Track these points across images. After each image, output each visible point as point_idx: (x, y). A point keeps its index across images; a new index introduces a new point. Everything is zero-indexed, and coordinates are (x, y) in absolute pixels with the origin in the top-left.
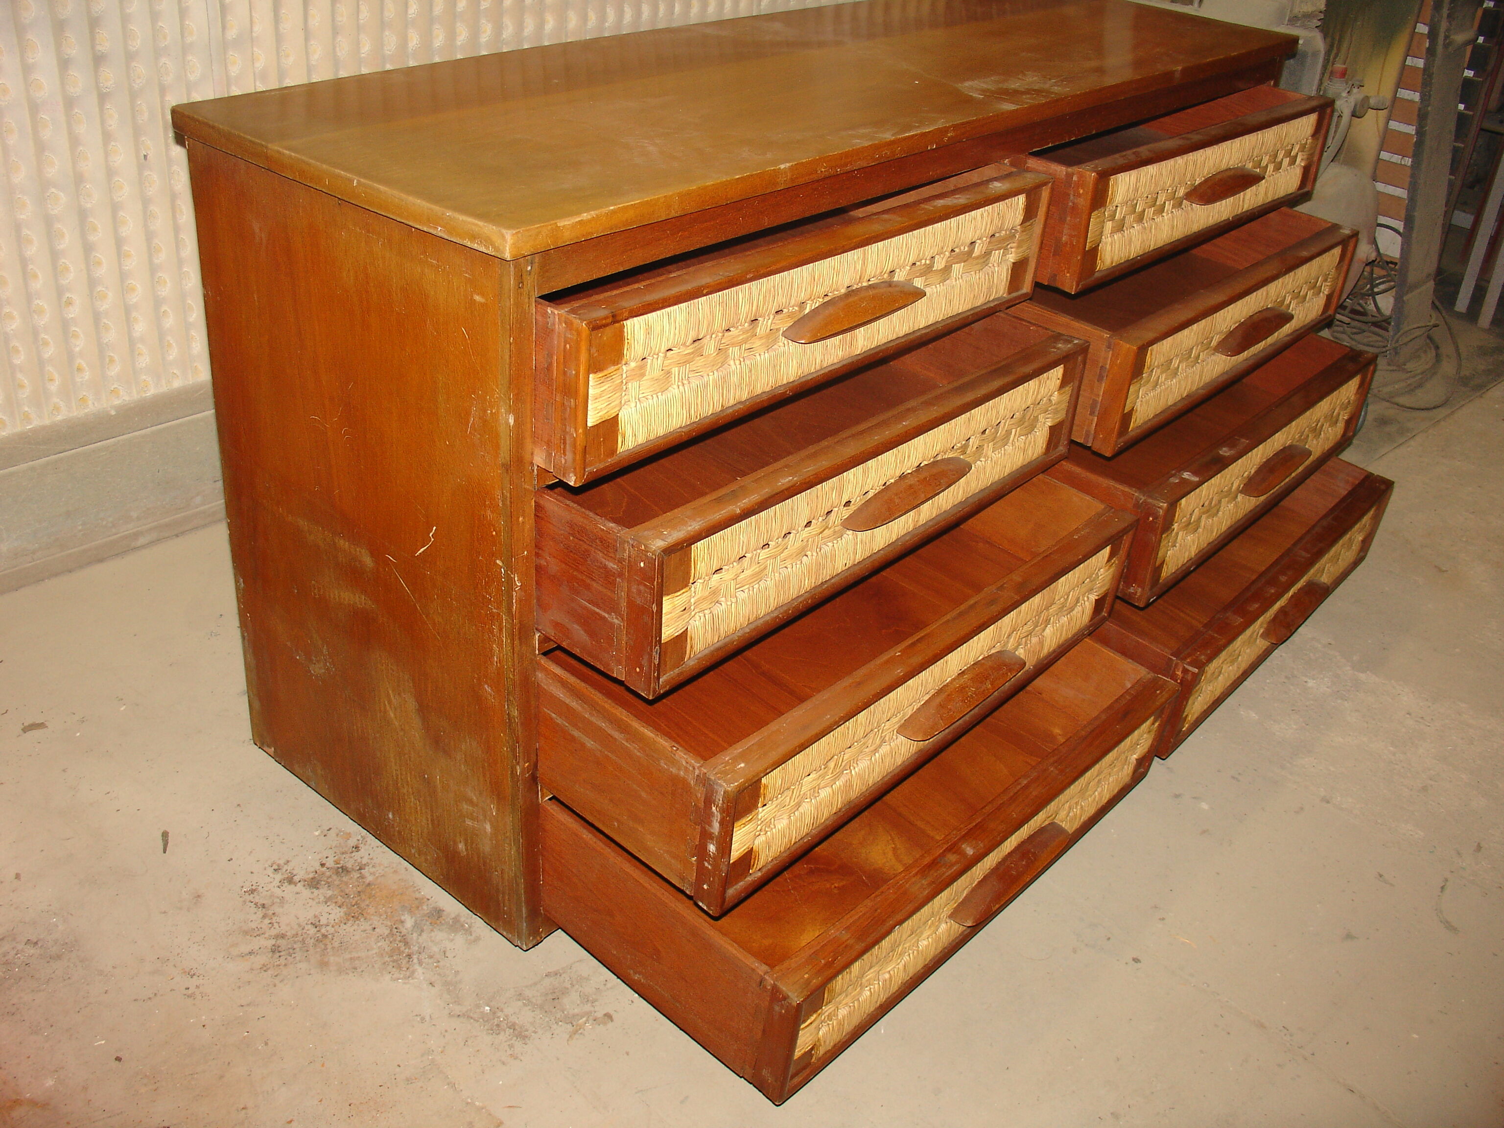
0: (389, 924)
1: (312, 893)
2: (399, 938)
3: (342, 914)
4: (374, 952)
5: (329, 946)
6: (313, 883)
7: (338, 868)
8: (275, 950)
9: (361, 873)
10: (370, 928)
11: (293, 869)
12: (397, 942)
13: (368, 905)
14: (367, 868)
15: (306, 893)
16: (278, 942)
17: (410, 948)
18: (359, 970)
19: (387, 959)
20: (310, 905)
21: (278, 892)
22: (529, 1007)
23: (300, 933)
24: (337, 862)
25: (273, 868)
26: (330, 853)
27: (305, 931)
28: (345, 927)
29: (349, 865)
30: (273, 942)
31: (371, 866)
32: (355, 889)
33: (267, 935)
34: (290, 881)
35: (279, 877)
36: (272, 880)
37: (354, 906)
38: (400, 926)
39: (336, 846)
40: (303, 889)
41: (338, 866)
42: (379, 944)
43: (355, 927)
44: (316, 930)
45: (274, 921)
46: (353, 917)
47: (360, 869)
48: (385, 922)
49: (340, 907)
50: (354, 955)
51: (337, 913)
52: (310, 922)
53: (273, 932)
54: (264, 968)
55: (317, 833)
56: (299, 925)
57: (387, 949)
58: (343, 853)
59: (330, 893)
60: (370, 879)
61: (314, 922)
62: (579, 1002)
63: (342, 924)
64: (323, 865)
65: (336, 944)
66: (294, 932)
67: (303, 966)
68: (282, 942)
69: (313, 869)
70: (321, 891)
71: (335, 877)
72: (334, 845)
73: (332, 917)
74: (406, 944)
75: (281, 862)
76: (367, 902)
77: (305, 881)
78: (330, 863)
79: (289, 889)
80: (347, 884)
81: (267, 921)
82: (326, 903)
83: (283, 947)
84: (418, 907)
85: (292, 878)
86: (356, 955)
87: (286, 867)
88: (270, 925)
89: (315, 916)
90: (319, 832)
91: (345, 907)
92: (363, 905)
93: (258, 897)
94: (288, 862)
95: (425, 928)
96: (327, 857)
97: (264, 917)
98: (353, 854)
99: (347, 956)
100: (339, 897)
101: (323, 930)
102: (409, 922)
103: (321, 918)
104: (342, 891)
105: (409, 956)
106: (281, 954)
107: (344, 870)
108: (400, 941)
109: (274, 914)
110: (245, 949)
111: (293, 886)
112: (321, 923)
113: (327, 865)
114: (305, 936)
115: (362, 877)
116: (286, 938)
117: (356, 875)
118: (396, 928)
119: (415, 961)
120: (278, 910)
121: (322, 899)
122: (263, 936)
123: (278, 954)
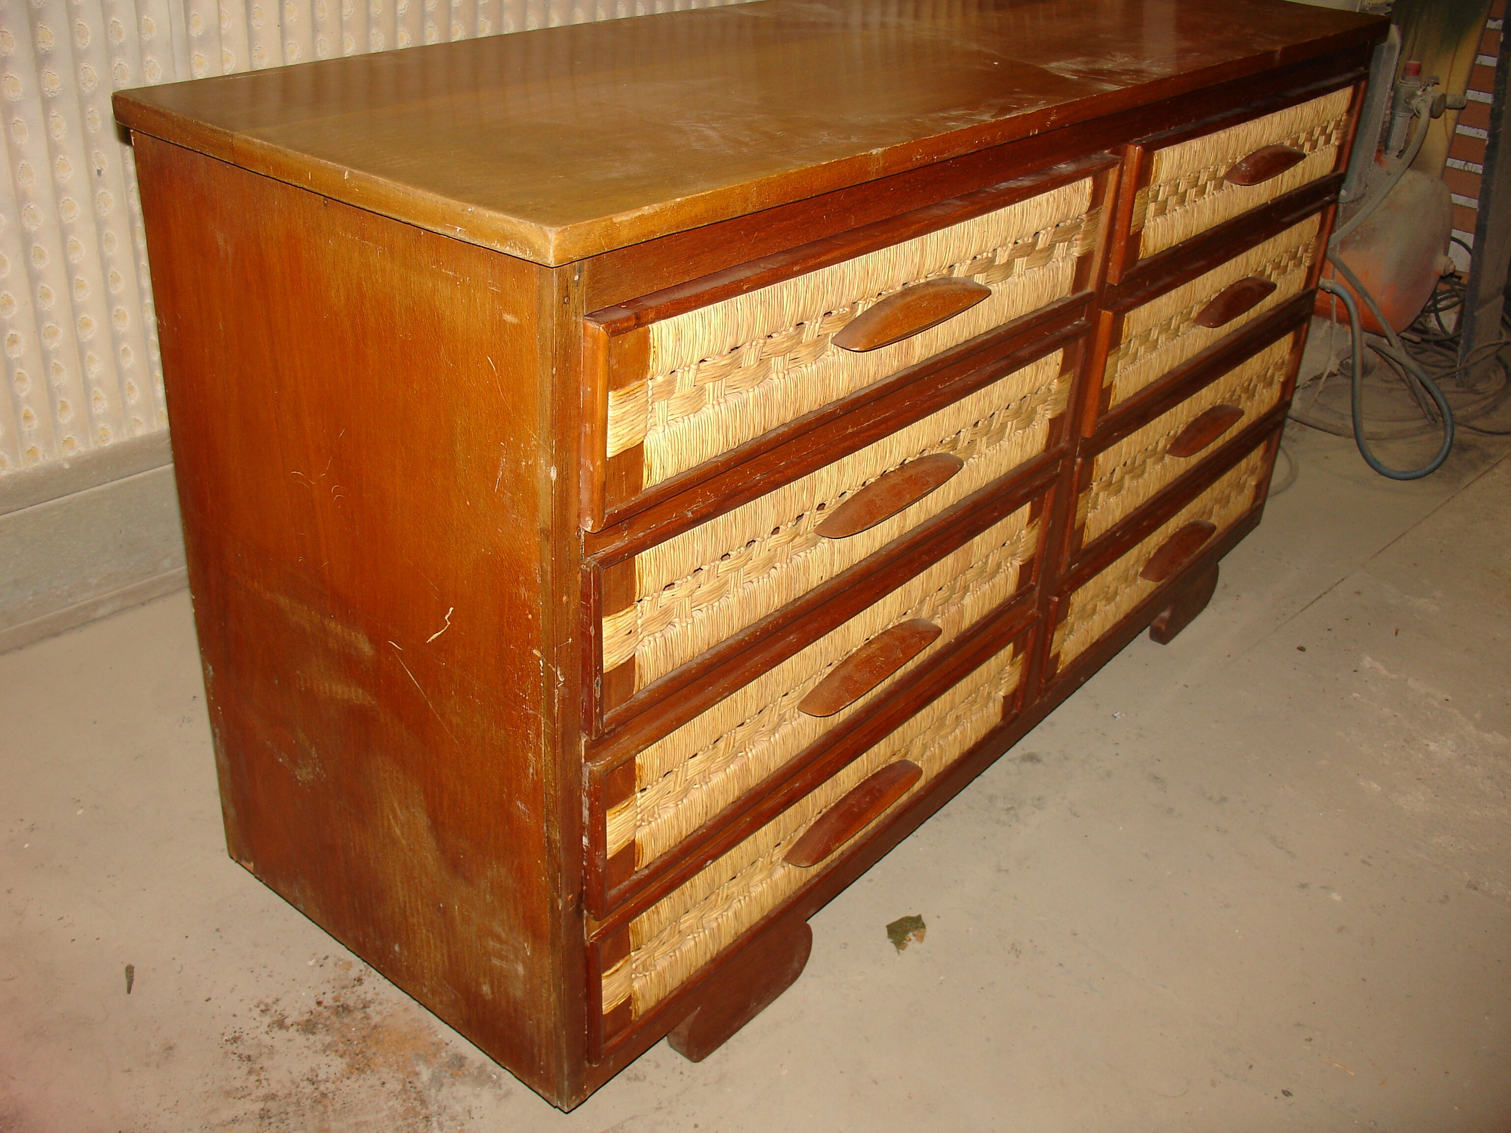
0: (401, 1076)
1: (308, 1039)
2: (414, 1095)
3: (344, 1066)
4: (384, 1114)
5: (330, 1109)
6: (309, 1027)
7: (338, 1006)
8: (264, 1115)
9: (365, 1013)
10: (379, 1083)
11: (284, 1010)
12: (412, 1101)
13: (375, 1054)
14: (372, 1005)
15: (300, 1039)
16: (268, 1104)
17: (427, 1108)
19: (400, 1122)
20: (304, 1055)
21: (266, 1039)
23: (294, 1091)
24: (336, 999)
25: (260, 1009)
26: (328, 988)
27: (299, 1089)
28: (348, 1082)
29: (351, 1004)
30: (261, 1105)
31: (377, 1003)
32: (359, 1033)
33: (253, 1097)
34: (281, 1024)
35: (267, 1020)
36: (258, 1024)
37: (358, 1055)
38: (415, 1080)
39: (335, 979)
40: (297, 1034)
41: (338, 1003)
42: (391, 1103)
43: (361, 1082)
44: (313, 1087)
45: (262, 1077)
46: (357, 1069)
47: (365, 1007)
48: (396, 1075)
49: (341, 1056)
50: (361, 1118)
51: (338, 1064)
52: (305, 1078)
53: (262, 1092)
55: (311, 963)
56: (293, 1082)
57: (401, 1110)
58: (343, 988)
59: (329, 1039)
60: (376, 1019)
61: (310, 1077)
63: (344, 1079)
64: (319, 1003)
65: (338, 1106)
66: (286, 1091)
68: (272, 1105)
69: (307, 1009)
70: (318, 1037)
71: (334, 1018)
72: (332, 978)
73: (332, 1069)
74: (423, 1102)
75: (270, 1001)
76: (374, 1050)
77: (298, 1024)
78: (328, 1000)
79: (280, 1035)
80: (348, 1026)
81: (253, 1078)
82: (324, 1053)
83: (274, 1112)
84: (435, 1055)
85: (283, 1021)
86: (363, 1119)
87: (275, 1007)
88: (258, 1083)
89: (312, 1070)
90: (314, 961)
91: (347, 1056)
92: (369, 1053)
93: (243, 1047)
94: (278, 1000)
95: (445, 1081)
96: (324, 993)
97: (250, 1072)
98: (355, 989)
99: (352, 1120)
100: (340, 1045)
101: (322, 1088)
102: (426, 1074)
103: (319, 1071)
104: (343, 1036)
105: (427, 1118)
106: (272, 1120)
107: (344, 1009)
108: (415, 1099)
109: (261, 1068)
110: (227, 1115)
111: (284, 1031)
112: (319, 1078)
113: (325, 1003)
114: (300, 1095)
115: (367, 1017)
116: (277, 1099)
117: (359, 1015)
118: (410, 1082)
119: (435, 1124)
120: (267, 1063)
121: (319, 1046)
122: (249, 1098)
123: (267, 1121)
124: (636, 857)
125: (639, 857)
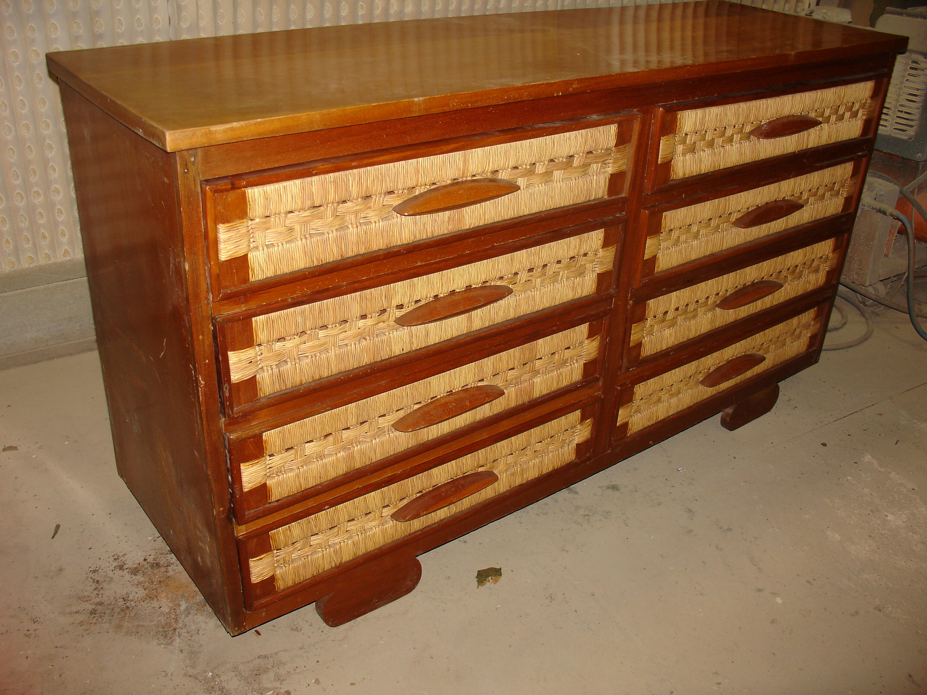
0: (171, 605)
1: (131, 578)
2: (173, 616)
3: (144, 594)
4: (154, 623)
5: (128, 615)
6: (135, 571)
7: (154, 563)
8: (93, 612)
9: (167, 569)
10: (158, 606)
11: (126, 560)
12: (171, 619)
13: (163, 591)
14: (172, 566)
15: (128, 576)
16: (97, 607)
17: (177, 624)
18: (140, 634)
19: (160, 629)
20: (127, 585)
21: (111, 574)
22: (238, 678)
23: (113, 603)
24: (154, 559)
25: (114, 557)
26: (153, 553)
27: (116, 602)
28: (143, 603)
29: (162, 563)
30: (94, 607)
31: (175, 565)
32: (159, 579)
33: (91, 602)
34: (121, 568)
35: (115, 564)
36: (110, 565)
37: (153, 590)
38: (177, 609)
39: (158, 549)
40: (127, 574)
41: (155, 562)
42: (160, 618)
43: (149, 604)
44: (124, 602)
45: (100, 593)
46: (150, 597)
47: (167, 566)
48: (169, 604)
49: (145, 589)
50: (141, 623)
51: (142, 593)
52: (122, 597)
53: (97, 600)
54: (81, 623)
55: (150, 538)
56: (115, 598)
57: (163, 622)
58: (161, 554)
59: (142, 579)
60: (171, 573)
61: (124, 597)
62: (272, 679)
63: (142, 601)
64: (145, 560)
65: (132, 615)
66: (109, 602)
67: (106, 626)
68: (99, 608)
69: (138, 562)
70: (138, 577)
71: (149, 569)
72: (157, 548)
73: (137, 595)
74: (176, 620)
75: (121, 554)
76: (163, 589)
77: (130, 569)
78: (150, 559)
79: (118, 572)
80: (155, 574)
81: (96, 592)
82: (137, 586)
83: (99, 611)
84: (193, 597)
85: (123, 566)
86: (142, 624)
87: (122, 558)
88: (97, 595)
89: (127, 593)
90: (152, 538)
91: (148, 590)
92: (160, 591)
93: (97, 576)
94: (125, 555)
95: (192, 612)
96: (150, 555)
97: (95, 589)
98: (167, 556)
99: (136, 623)
100: (147, 583)
101: (128, 604)
102: (184, 606)
103: (130, 595)
104: (150, 579)
105: (175, 629)
106: (96, 615)
107: (158, 565)
108: (173, 619)
109: (102, 588)
110: (74, 609)
111: (121, 571)
112: (129, 599)
113: (148, 561)
114: (115, 606)
115: (167, 571)
116: (103, 605)
117: (163, 569)
118: (174, 609)
119: (177, 633)
120: (105, 585)
121: (136, 582)
122: (89, 602)
123: (93, 615)
124: (268, 493)
125: (270, 495)
